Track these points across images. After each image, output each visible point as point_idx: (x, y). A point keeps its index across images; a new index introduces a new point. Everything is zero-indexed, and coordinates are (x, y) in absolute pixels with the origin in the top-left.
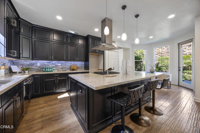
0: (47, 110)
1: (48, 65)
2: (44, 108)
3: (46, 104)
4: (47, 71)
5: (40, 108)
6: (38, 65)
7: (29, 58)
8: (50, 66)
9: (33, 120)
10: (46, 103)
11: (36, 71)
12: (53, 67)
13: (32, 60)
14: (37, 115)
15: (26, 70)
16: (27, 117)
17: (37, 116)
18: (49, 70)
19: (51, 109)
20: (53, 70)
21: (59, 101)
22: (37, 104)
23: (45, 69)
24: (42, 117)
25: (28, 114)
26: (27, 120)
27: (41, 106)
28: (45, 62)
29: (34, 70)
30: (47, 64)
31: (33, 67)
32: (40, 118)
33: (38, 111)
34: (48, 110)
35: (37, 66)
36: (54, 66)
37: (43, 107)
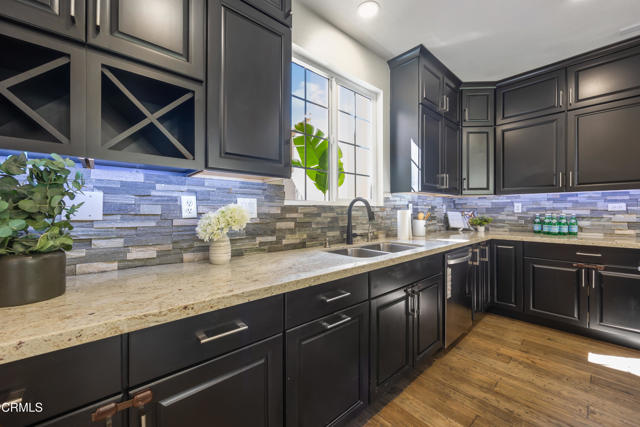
0: (516, 379)
1: (554, 209)
2: (510, 365)
3: (524, 355)
4: (548, 233)
5: (499, 355)
6: (518, 208)
7: (488, 188)
8: (564, 213)
9: (463, 380)
10: (526, 352)
11: (511, 230)
12: (578, 218)
13: (495, 194)
14: (478, 370)
15: (481, 224)
16: (454, 359)
17: (479, 376)
18: (556, 229)
19: (531, 383)
20: (581, 229)
21: (588, 374)
22: (494, 335)
23: (542, 223)
24: (490, 388)
25: (461, 352)
26: (451, 369)
27: (504, 350)
28: (543, 199)
29: (503, 227)
30: (548, 205)
31: (500, 217)
32: (481, 387)
33: (489, 361)
34: (522, 381)
35: (514, 214)
36: (586, 212)
37: (511, 358)
